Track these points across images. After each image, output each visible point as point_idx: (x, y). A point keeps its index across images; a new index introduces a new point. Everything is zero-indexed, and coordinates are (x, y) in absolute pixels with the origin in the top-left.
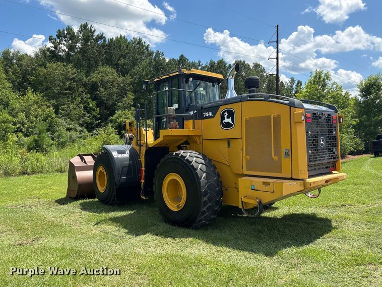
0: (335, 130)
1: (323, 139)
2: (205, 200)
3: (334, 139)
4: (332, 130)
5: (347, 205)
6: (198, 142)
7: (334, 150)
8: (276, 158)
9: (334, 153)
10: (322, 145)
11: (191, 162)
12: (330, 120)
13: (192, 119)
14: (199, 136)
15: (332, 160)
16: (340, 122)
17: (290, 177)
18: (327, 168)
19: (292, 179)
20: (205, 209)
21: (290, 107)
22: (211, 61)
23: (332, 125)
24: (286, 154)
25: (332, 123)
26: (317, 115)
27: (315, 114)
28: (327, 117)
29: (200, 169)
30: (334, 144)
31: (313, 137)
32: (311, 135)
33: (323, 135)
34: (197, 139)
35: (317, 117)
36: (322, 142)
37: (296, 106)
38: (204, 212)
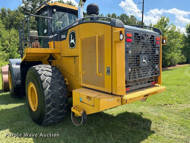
0: (159, 50)
1: (145, 58)
2: (48, 106)
3: (156, 58)
4: (155, 49)
5: (168, 105)
6: (59, 58)
7: (156, 67)
8: (101, 74)
9: (157, 70)
10: (144, 63)
11: (40, 75)
12: (154, 41)
13: (53, 40)
14: (60, 54)
15: (154, 75)
16: (163, 43)
17: (110, 92)
18: (149, 82)
19: (112, 94)
20: (49, 113)
21: (112, 26)
22: (108, 14)
23: (155, 45)
24: (108, 71)
25: (155, 44)
26: (139, 35)
27: (138, 34)
28: (151, 38)
29: (46, 81)
30: (156, 62)
31: (134, 56)
32: (132, 54)
33: (145, 54)
34: (58, 56)
35: (139, 37)
36: (144, 61)
37: (116, 26)
38: (49, 116)
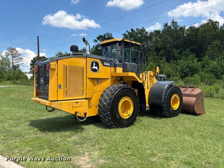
10: (42, 82)
28: (44, 66)
33: (42, 76)
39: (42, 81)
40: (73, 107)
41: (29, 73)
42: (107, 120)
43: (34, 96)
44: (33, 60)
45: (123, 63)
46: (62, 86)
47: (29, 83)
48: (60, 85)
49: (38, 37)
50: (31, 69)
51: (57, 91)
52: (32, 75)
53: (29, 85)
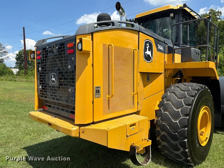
4: (67, 63)
12: (64, 51)
25: (66, 54)
26: (46, 50)
28: (60, 48)
39: (53, 79)
40: (127, 136)
41: (14, 68)
42: (179, 153)
43: (36, 108)
44: (18, 54)
45: (182, 47)
46: (101, 90)
47: (15, 79)
48: (98, 89)
49: (24, 28)
50: (17, 63)
51: (93, 102)
52: (18, 70)
53: (15, 81)
